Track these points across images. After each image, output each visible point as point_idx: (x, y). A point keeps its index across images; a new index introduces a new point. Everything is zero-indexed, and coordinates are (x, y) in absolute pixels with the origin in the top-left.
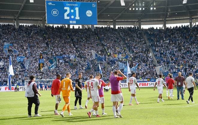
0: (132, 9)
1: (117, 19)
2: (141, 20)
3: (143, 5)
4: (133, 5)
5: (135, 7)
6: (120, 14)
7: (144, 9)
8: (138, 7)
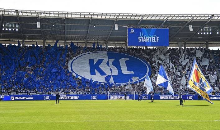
0: (200, 33)
1: (187, 42)
2: (209, 43)
3: (210, 30)
4: (201, 30)
5: (203, 32)
6: (190, 38)
7: (210, 33)
8: (206, 32)
